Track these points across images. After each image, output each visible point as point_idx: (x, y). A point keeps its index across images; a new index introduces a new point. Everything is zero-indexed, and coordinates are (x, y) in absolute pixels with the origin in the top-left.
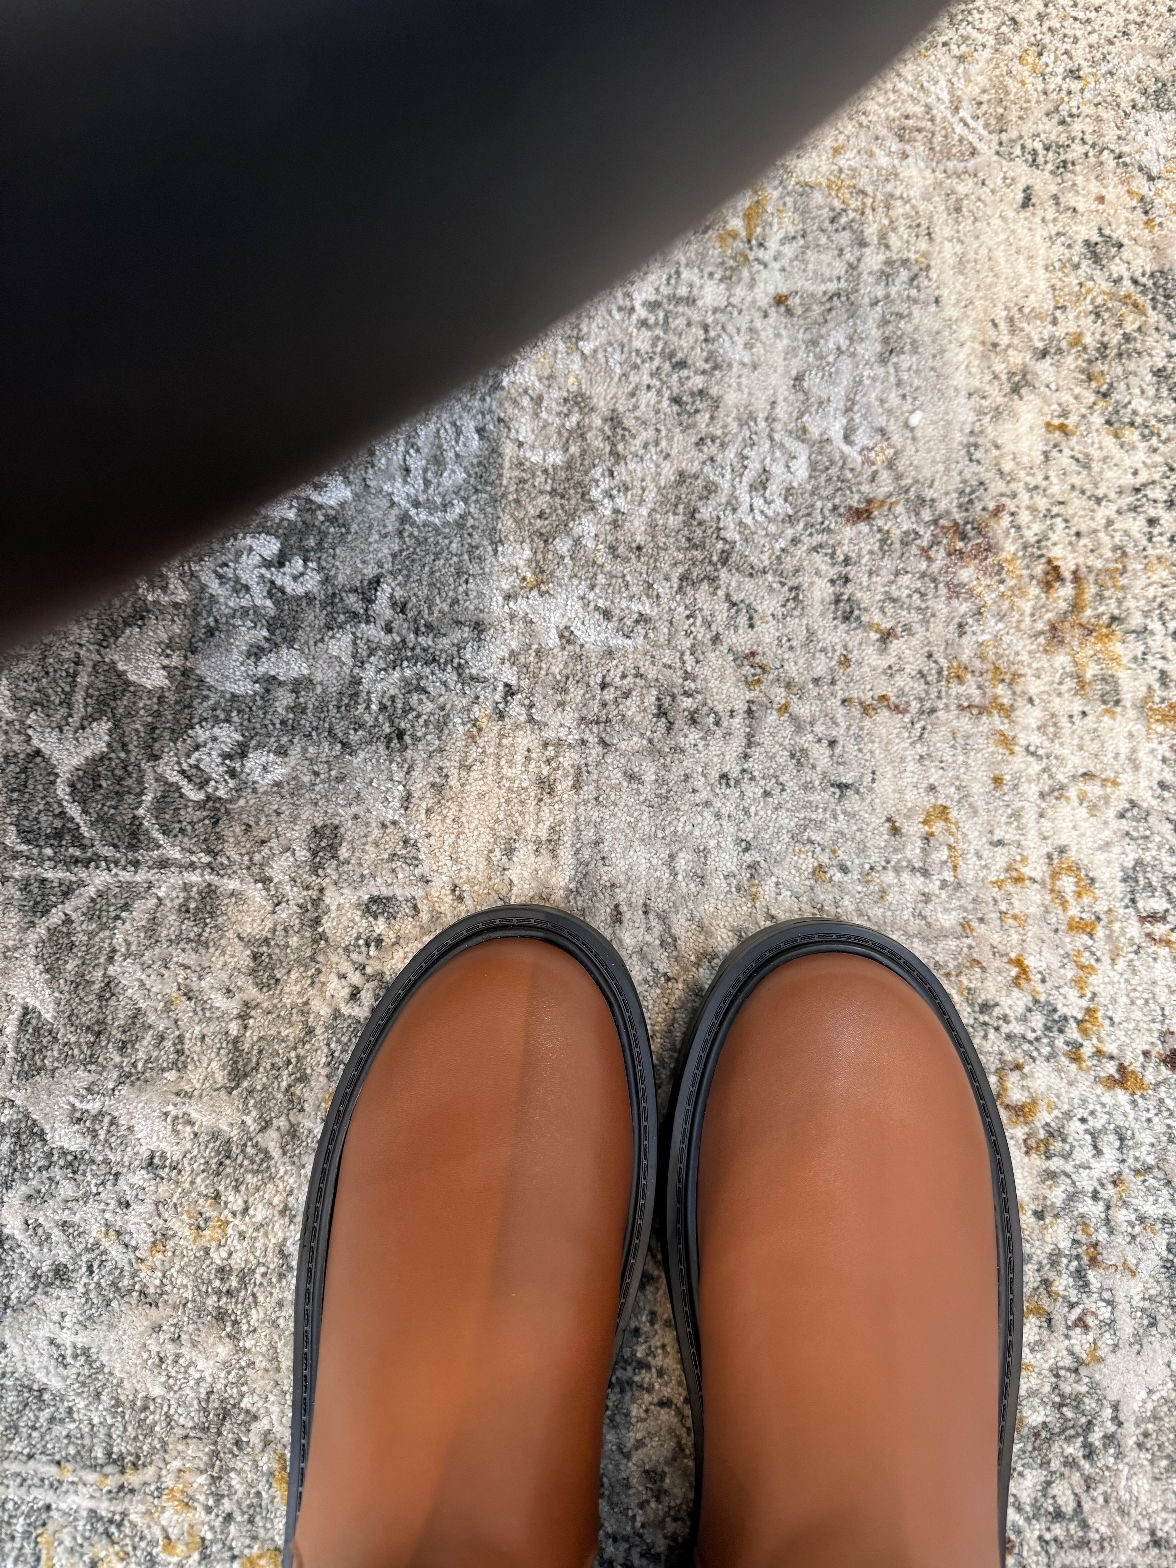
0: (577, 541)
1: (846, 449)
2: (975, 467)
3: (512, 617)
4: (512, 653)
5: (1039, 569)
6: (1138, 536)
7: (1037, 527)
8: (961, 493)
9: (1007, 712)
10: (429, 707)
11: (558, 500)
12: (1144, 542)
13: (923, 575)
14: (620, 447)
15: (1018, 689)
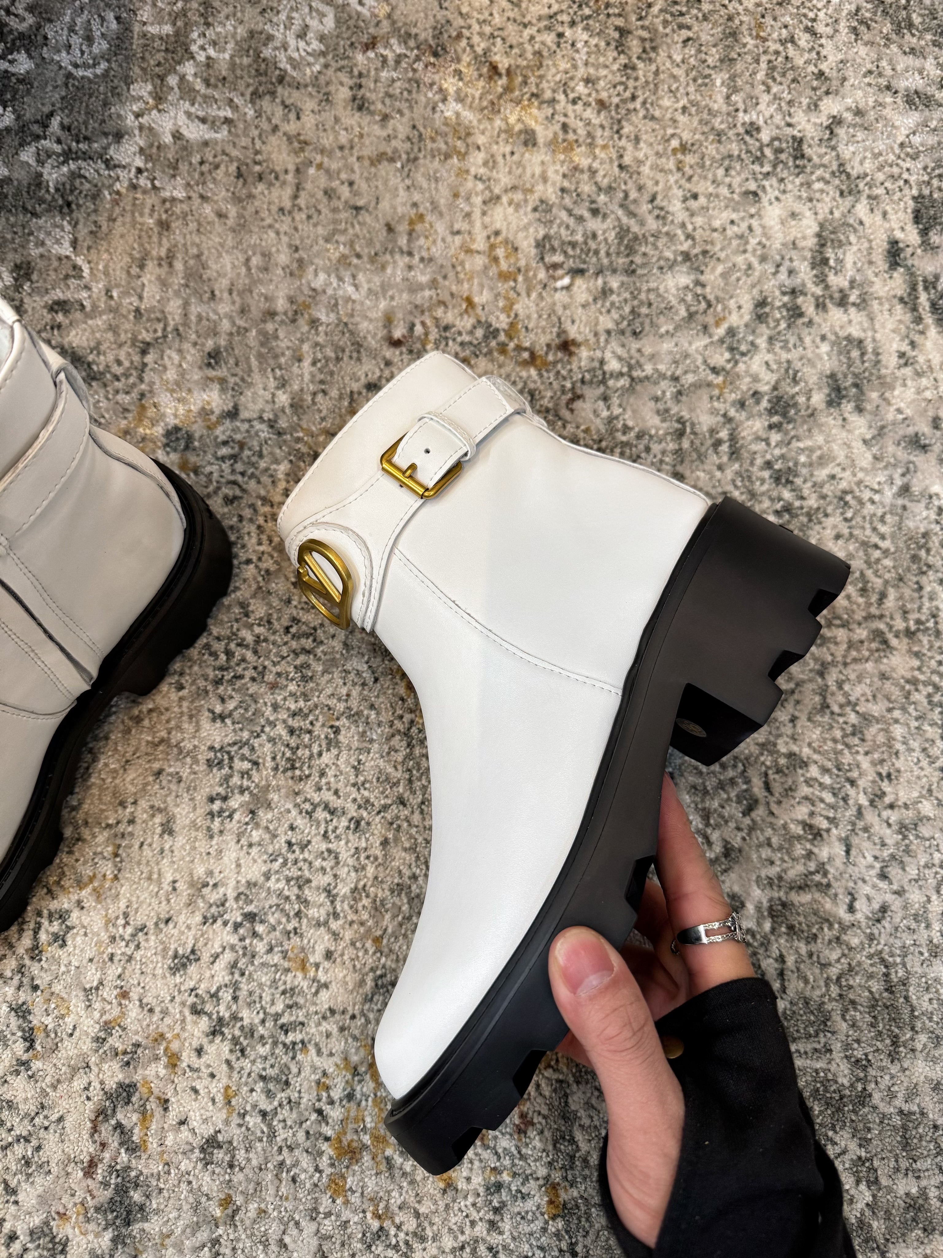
0: (182, 78)
1: (359, 8)
2: (444, 12)
3: (141, 128)
4: (142, 150)
5: (485, 70)
6: (549, 43)
7: (483, 45)
8: (435, 28)
9: (463, 156)
10: (87, 186)
11: (169, 56)
12: (554, 47)
13: (410, 80)
14: (210, 20)
15: (470, 140)
